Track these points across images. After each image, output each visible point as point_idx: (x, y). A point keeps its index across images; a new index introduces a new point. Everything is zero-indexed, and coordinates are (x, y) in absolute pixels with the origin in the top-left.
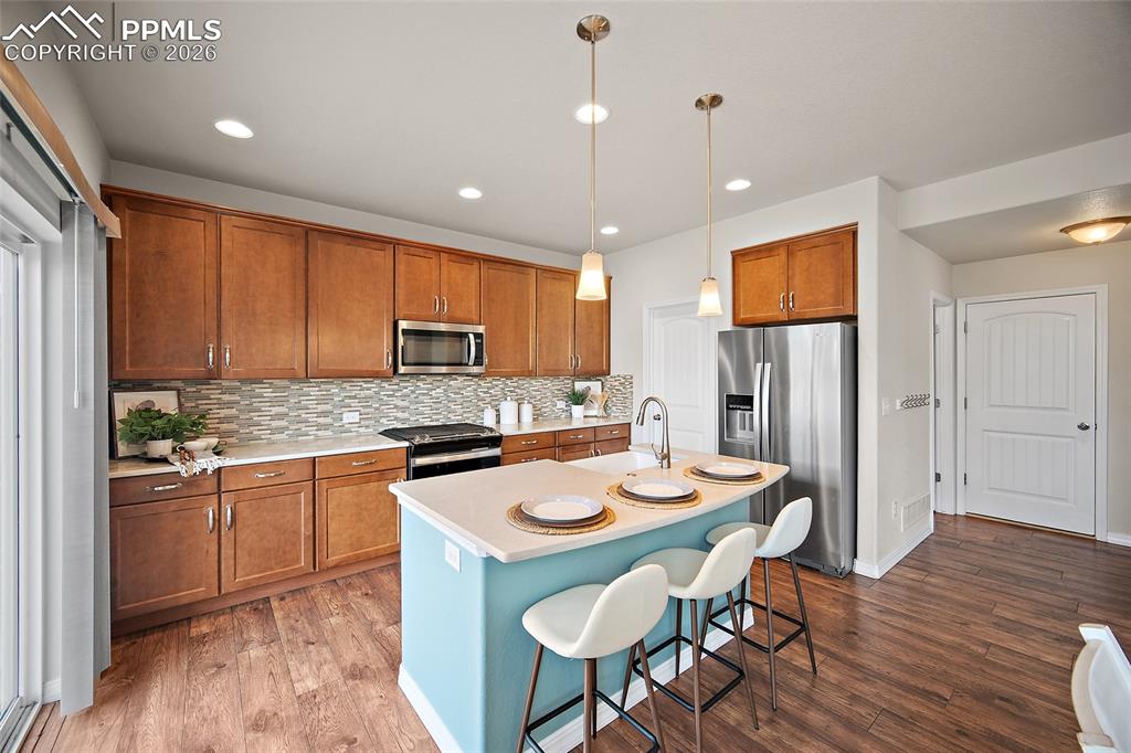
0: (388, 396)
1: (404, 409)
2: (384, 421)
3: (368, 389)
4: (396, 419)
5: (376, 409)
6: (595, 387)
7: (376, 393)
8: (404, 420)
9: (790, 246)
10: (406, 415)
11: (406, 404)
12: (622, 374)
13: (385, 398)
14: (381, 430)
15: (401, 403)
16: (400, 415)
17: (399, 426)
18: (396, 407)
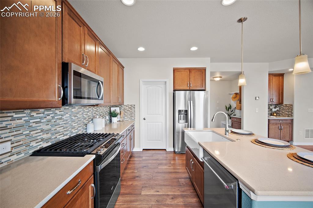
0: (37, 123)
1: (47, 132)
2: (33, 144)
3: (20, 119)
4: (42, 140)
5: (27, 135)
6: (118, 110)
7: (27, 121)
8: (47, 140)
9: (190, 70)
10: (49, 135)
11: (49, 127)
12: (130, 104)
13: (34, 125)
14: (31, 152)
15: (45, 127)
16: (45, 136)
17: (45, 145)
18: (42, 131)
